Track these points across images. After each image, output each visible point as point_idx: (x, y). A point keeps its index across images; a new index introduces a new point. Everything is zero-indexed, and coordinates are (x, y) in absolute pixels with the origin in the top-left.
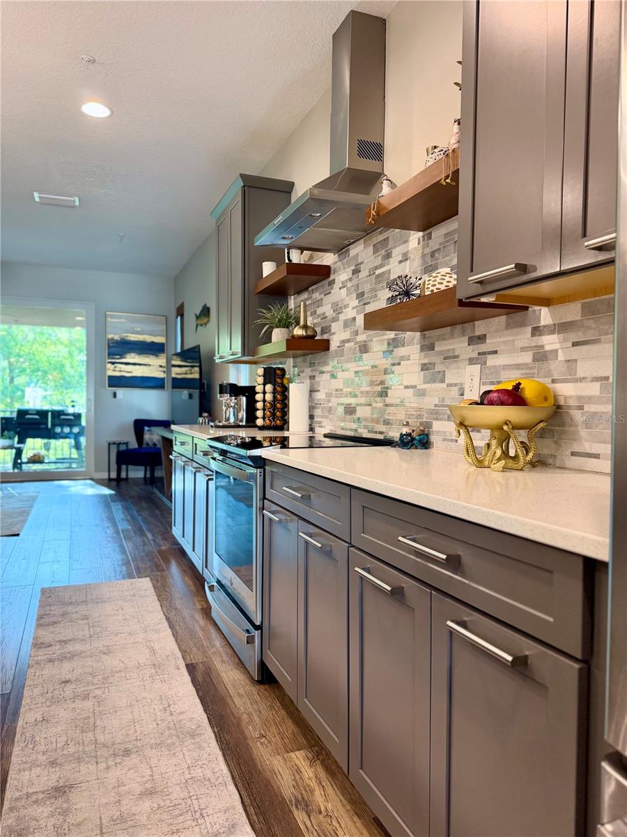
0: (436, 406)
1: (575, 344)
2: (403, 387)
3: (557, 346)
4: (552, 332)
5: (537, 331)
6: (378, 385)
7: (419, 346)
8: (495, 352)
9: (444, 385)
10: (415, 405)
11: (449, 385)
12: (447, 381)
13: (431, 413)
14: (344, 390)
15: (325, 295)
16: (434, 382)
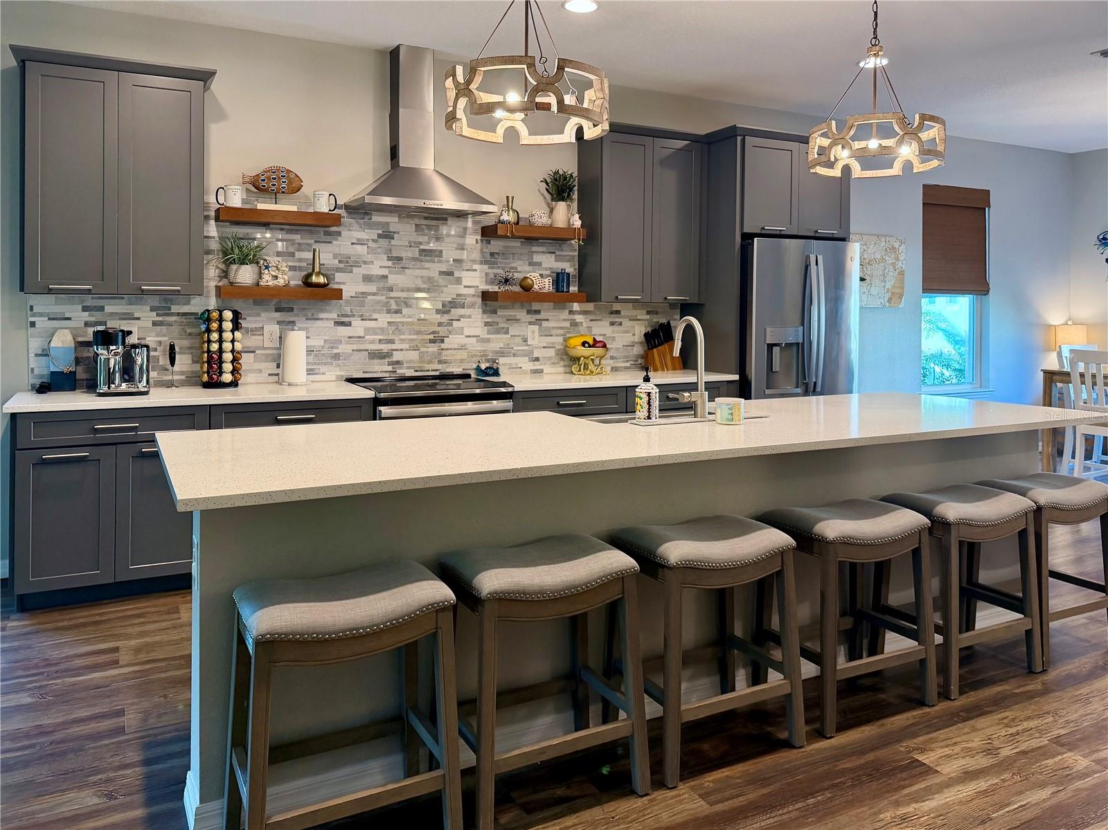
0: (500, 348)
1: (591, 320)
2: (464, 336)
3: (582, 320)
4: (580, 314)
5: (571, 312)
6: (430, 334)
7: (481, 310)
8: (548, 320)
9: (509, 336)
10: (479, 348)
11: (511, 336)
12: (510, 334)
13: (497, 353)
14: (366, 337)
15: (315, 242)
16: (498, 333)
